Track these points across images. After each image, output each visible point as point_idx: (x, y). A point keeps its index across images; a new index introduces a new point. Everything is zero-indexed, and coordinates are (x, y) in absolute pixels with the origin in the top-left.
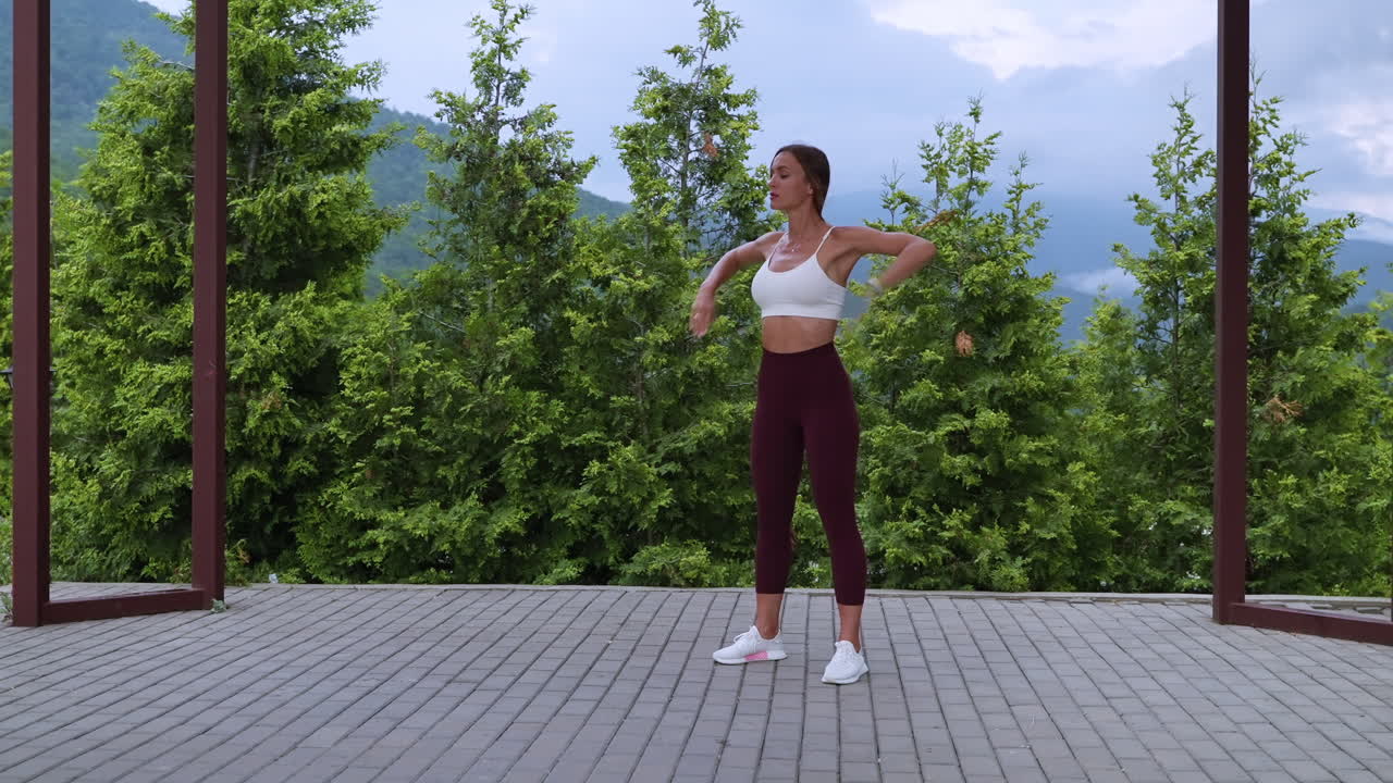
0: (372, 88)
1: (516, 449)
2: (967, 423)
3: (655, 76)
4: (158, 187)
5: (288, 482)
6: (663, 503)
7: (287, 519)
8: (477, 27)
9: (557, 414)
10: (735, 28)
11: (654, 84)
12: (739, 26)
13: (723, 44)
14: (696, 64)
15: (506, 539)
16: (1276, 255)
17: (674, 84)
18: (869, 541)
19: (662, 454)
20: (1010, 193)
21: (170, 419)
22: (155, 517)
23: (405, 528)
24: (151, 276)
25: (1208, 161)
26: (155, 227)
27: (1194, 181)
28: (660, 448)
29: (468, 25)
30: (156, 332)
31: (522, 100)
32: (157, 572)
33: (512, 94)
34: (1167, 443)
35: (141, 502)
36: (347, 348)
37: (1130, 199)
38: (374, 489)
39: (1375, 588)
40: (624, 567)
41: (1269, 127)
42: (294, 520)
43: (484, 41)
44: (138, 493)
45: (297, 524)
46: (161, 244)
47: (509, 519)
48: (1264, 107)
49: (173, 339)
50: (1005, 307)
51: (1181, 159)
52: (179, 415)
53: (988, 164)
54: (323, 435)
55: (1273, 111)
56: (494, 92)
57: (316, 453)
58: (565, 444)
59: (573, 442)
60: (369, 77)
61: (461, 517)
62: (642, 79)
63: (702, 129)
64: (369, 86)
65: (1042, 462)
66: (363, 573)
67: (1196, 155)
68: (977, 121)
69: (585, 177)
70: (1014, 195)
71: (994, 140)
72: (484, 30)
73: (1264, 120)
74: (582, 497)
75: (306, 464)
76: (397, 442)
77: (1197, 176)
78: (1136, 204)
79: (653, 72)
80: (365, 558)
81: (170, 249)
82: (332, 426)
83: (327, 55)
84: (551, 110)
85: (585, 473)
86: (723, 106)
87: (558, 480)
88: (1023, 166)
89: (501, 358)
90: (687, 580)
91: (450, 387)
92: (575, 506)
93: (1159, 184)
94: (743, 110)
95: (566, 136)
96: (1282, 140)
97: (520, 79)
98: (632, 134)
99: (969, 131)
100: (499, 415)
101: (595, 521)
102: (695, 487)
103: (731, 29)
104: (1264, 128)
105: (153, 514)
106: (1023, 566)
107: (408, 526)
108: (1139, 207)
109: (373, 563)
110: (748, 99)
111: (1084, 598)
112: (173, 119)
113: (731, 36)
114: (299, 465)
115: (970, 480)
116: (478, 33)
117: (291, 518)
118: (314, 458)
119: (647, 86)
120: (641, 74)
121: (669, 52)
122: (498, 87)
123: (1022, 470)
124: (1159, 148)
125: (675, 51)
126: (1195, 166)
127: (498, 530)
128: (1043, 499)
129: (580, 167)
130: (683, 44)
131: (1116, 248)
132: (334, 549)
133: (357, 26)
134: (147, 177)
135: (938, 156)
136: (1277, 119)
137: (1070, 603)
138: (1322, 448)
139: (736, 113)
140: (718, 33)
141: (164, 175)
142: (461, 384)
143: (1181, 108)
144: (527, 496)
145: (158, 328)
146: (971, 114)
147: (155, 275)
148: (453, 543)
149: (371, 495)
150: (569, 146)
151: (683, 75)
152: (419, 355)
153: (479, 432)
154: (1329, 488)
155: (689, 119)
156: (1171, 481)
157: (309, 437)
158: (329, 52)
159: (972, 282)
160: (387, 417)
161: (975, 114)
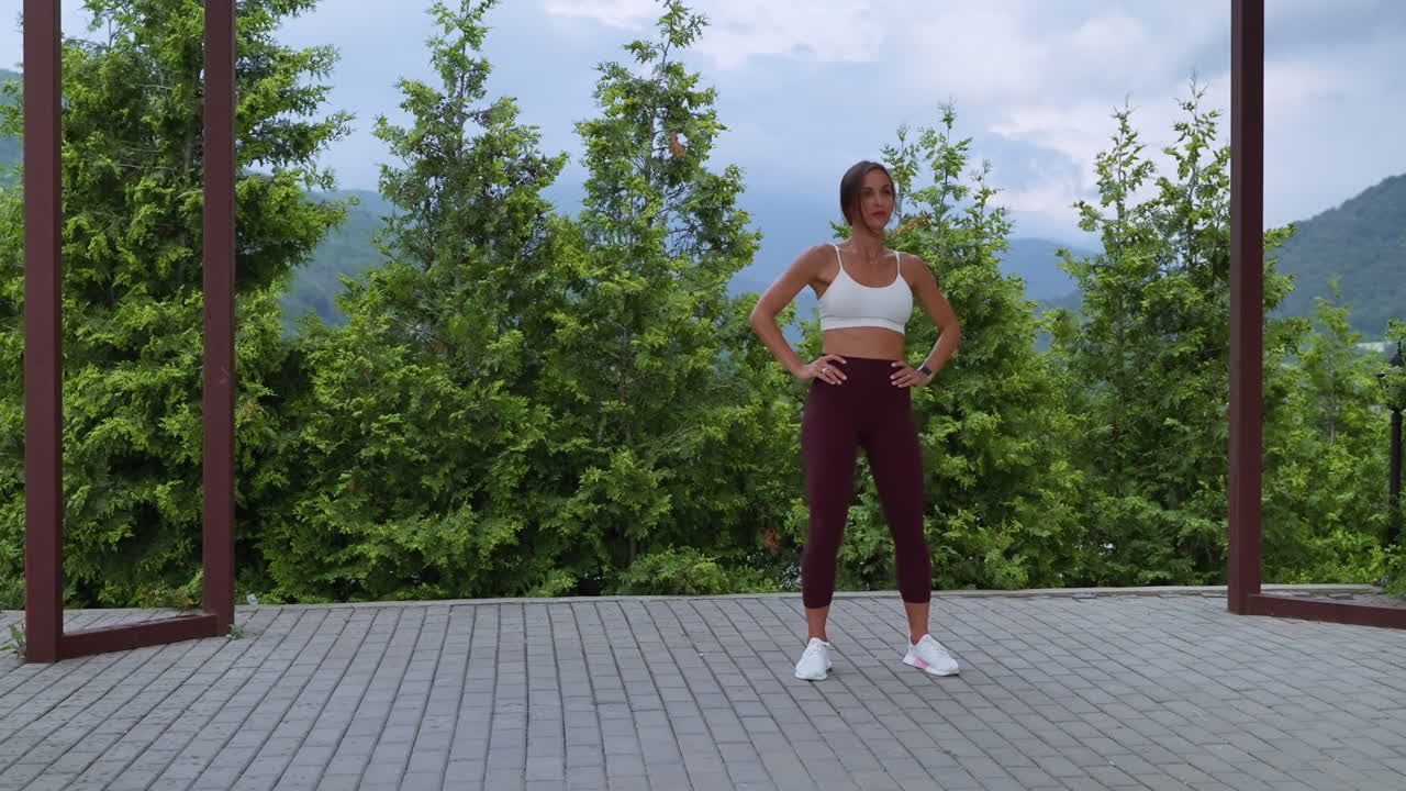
0: (322, 74)
1: (507, 458)
2: (959, 425)
3: (616, 71)
4: (92, 175)
5: (256, 495)
6: (663, 510)
7: (249, 535)
8: (440, 14)
9: (545, 420)
10: (700, 26)
11: (613, 80)
12: (704, 24)
13: (687, 42)
14: (657, 61)
15: (503, 550)
16: (1219, 261)
17: (636, 81)
18: (874, 543)
19: (655, 460)
20: (976, 198)
21: (133, 429)
22: (114, 536)
23: (398, 541)
24: (87, 273)
25: (1147, 171)
26: (92, 219)
27: (1133, 189)
28: (649, 453)
29: (428, 11)
30: (97, 335)
31: (483, 93)
32: (114, 596)
33: (474, 86)
34: (1116, 441)
35: (98, 521)
36: (312, 351)
37: (1075, 206)
38: (359, 502)
39: (1329, 575)
40: (622, 576)
41: (1207, 138)
42: (258, 536)
43: (448, 29)
44: (94, 512)
45: (260, 540)
46: (101, 238)
47: (502, 531)
48: (1204, 120)
49: (116, 342)
50: (984, 310)
51: (1122, 168)
52: (140, 425)
53: (960, 170)
54: (296, 444)
55: (1213, 124)
56: (459, 84)
57: (288, 464)
58: (553, 451)
59: (562, 449)
60: (318, 62)
61: (455, 528)
62: (602, 74)
63: (665, 127)
64: (319, 74)
65: (1026, 461)
66: (341, 592)
67: (1136, 164)
68: (950, 127)
69: (557, 174)
70: (979, 201)
71: (966, 146)
72: (446, 18)
73: (1203, 134)
74: (575, 505)
75: (279, 476)
76: (385, 451)
77: (1137, 185)
78: (1081, 210)
79: (614, 68)
80: (348, 574)
81: (111, 243)
82: (308, 434)
83: (259, 37)
84: (513, 103)
85: (582, 481)
86: (685, 103)
87: (543, 488)
88: (986, 172)
89: (488, 363)
90: (697, 588)
91: (439, 392)
92: (567, 515)
93: (1101, 191)
94: (702, 109)
95: (533, 132)
96: (1221, 152)
97: (481, 70)
98: (596, 130)
99: (942, 137)
100: (487, 422)
101: (585, 530)
102: (687, 493)
103: (696, 26)
104: (1204, 141)
105: (110, 533)
106: (1022, 564)
107: (401, 540)
108: (1083, 214)
109: (357, 580)
110: (708, 98)
111: (1086, 593)
112: (104, 102)
113: (695, 33)
114: (271, 476)
115: (967, 481)
116: (441, 21)
117: (254, 534)
118: (286, 470)
119: (607, 81)
120: (601, 69)
121: (627, 47)
122: (462, 77)
123: (1008, 470)
124: (1099, 157)
125: (635, 46)
126: (1136, 175)
127: (494, 542)
128: (1032, 498)
129: (551, 165)
130: (642, 39)
131: (1060, 253)
132: (305, 565)
133: (299, 7)
134: (81, 165)
135: (901, 160)
136: (1214, 132)
137: (1074, 598)
138: (1274, 445)
139: (696, 112)
140: (680, 29)
141: (100, 163)
142: (449, 389)
143: (1123, 118)
144: (514, 505)
145: (101, 330)
146: (945, 120)
147: (93, 272)
148: (449, 556)
149: (356, 507)
150: (536, 142)
151: (645, 72)
152: (399, 359)
153: (470, 440)
154: (1291, 482)
155: (652, 117)
156: (1121, 478)
157: (282, 447)
158: (262, 33)
159: (956, 286)
160: (375, 425)
161: (948, 120)
